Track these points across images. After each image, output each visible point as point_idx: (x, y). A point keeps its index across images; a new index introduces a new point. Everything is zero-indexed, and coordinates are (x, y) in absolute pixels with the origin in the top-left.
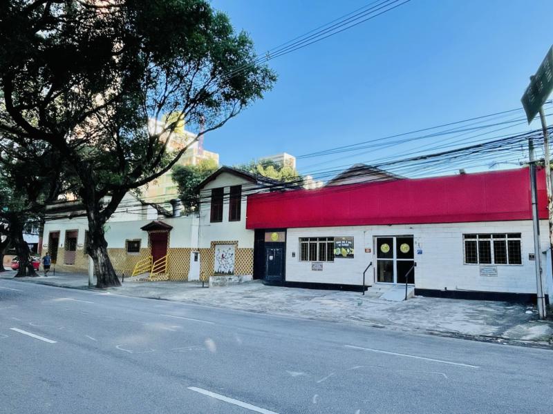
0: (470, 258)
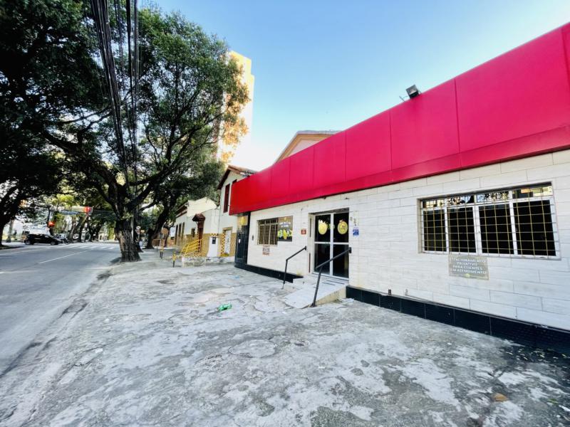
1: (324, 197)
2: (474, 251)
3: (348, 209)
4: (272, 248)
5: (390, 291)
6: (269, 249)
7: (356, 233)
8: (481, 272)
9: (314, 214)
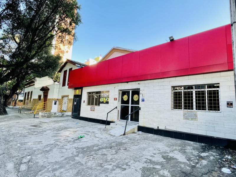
0: (177, 105)
1: (127, 82)
2: (192, 109)
3: (139, 89)
4: (96, 107)
5: (158, 127)
6: (94, 108)
7: (143, 100)
8: (195, 118)
9: (121, 90)
